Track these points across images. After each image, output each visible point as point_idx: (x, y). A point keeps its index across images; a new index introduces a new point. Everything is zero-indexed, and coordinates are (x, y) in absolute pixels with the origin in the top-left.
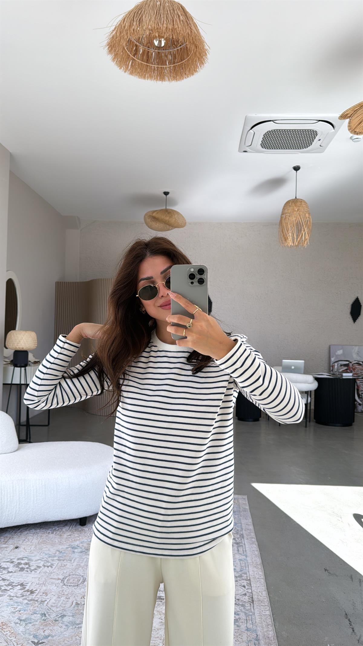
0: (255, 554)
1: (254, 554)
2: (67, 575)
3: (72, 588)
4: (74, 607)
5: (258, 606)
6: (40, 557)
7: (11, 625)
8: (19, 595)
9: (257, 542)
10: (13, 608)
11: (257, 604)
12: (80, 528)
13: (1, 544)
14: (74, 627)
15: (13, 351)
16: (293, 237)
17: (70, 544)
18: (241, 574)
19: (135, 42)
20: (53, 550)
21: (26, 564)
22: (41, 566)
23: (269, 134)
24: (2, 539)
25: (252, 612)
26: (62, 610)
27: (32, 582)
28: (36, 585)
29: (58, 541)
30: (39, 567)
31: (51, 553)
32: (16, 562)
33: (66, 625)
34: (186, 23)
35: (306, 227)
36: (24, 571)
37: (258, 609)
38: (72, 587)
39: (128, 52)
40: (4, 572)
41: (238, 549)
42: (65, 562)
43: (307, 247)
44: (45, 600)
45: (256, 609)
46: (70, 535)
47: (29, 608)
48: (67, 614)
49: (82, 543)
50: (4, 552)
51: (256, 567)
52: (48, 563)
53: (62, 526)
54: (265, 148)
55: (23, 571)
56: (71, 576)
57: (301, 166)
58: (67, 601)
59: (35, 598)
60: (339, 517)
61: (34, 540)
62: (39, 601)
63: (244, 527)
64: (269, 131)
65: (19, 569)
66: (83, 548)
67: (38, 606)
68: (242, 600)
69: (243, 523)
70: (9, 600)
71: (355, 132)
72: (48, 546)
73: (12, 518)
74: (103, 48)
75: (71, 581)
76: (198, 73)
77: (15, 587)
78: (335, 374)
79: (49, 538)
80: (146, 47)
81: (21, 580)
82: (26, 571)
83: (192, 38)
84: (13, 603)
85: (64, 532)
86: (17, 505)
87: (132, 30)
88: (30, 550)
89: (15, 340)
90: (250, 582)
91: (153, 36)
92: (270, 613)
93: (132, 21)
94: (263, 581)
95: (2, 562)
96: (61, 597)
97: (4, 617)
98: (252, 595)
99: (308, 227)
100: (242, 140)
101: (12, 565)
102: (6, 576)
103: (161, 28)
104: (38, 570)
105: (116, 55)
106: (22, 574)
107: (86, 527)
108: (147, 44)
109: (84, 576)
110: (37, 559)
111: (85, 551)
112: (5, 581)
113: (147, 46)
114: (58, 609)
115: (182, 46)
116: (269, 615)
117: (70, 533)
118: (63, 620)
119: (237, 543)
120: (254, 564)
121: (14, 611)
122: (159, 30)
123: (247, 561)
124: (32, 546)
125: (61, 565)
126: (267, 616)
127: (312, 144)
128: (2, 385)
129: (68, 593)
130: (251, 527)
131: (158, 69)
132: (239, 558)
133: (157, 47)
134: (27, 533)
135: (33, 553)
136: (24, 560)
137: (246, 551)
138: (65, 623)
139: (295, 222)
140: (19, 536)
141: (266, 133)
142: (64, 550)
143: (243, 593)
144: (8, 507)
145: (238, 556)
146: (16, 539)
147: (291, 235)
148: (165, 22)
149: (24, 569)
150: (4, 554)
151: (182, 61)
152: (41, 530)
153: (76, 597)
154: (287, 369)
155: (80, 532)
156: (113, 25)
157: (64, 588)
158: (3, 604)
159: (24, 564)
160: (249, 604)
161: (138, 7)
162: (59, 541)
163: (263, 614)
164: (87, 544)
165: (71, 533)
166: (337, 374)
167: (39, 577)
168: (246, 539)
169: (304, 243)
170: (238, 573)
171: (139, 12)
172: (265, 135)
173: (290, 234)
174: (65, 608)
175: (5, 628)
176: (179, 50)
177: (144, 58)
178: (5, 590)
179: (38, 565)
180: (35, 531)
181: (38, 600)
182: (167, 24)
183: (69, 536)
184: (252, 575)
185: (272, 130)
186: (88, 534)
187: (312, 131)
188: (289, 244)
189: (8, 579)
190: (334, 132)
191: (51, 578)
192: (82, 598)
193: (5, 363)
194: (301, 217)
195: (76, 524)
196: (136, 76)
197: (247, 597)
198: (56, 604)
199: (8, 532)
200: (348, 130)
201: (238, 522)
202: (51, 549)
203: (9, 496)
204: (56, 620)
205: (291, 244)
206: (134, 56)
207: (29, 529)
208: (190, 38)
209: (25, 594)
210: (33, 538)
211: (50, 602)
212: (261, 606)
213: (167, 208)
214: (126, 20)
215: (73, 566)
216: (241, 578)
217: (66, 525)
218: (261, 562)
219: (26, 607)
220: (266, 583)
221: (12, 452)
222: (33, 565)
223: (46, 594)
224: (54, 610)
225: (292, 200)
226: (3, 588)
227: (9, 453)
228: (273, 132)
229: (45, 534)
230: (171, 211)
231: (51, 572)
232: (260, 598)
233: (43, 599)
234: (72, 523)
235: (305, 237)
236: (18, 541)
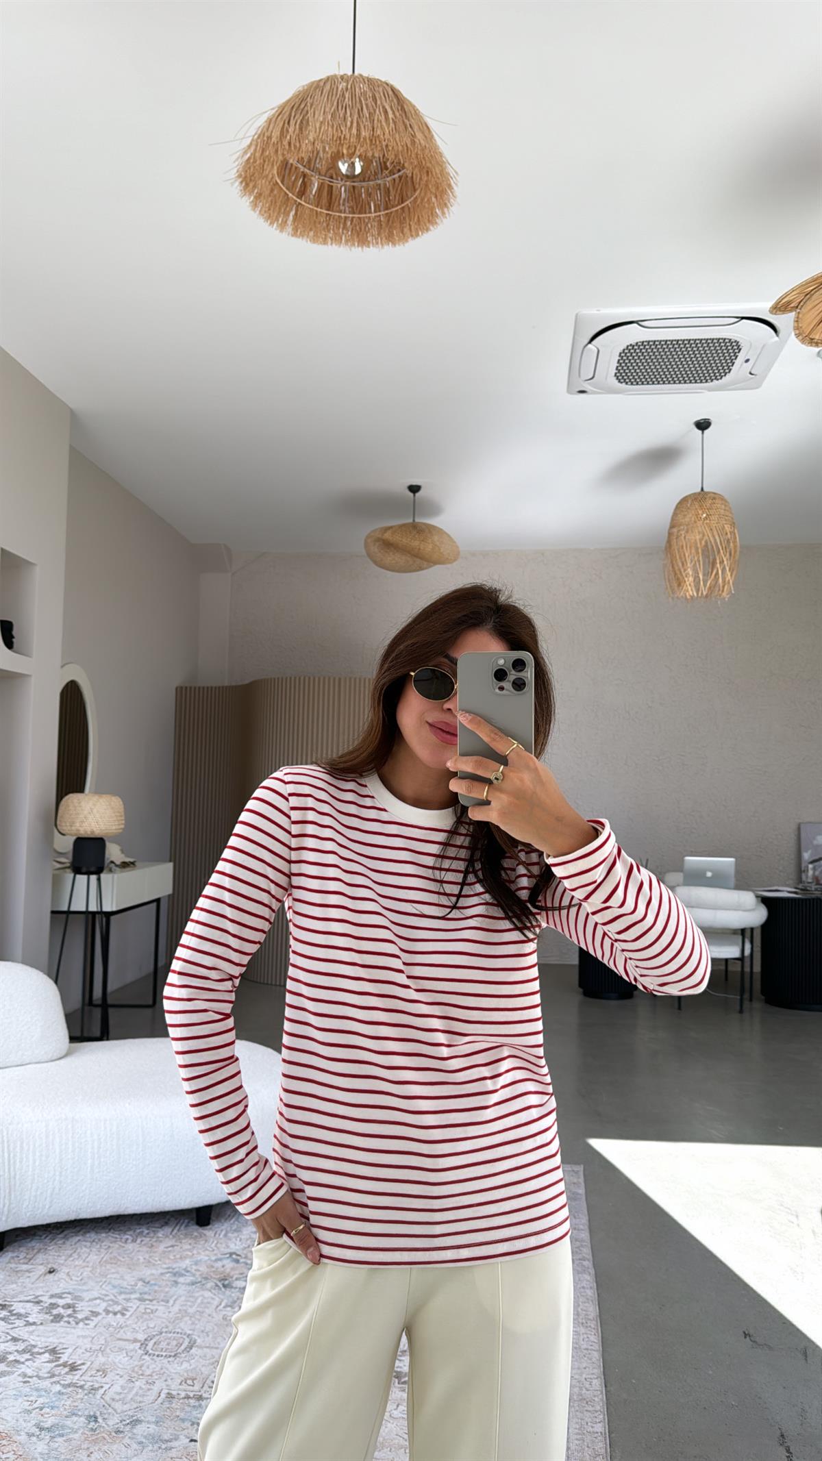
0: (587, 1295)
1: (583, 1296)
2: (155, 1332)
3: (164, 1361)
4: (162, 1403)
5: (577, 1411)
6: (101, 1294)
7: (19, 1438)
8: (43, 1373)
9: (594, 1267)
10: (28, 1401)
11: (577, 1408)
12: (195, 1230)
13: (20, 1263)
14: (156, 1446)
15: (75, 838)
16: (696, 578)
17: (170, 1265)
19: (302, 169)
20: (130, 1279)
21: (68, 1306)
22: (101, 1311)
23: (632, 351)
24: (22, 1252)
26: (135, 1409)
27: (77, 1345)
28: (83, 1353)
29: (145, 1259)
30: (95, 1314)
31: (125, 1284)
32: (46, 1302)
33: (140, 1443)
34: (402, 128)
35: (725, 556)
36: (62, 1323)
37: (578, 1418)
38: (162, 1358)
39: (285, 189)
40: (17, 1323)
42: (153, 1305)
43: (729, 598)
44: (100, 1385)
46: (172, 1246)
47: (63, 1402)
48: (145, 1417)
49: (196, 1263)
50: (22, 1281)
51: (585, 1325)
52: (115, 1306)
53: (157, 1225)
54: (627, 383)
55: (59, 1322)
56: (164, 1334)
57: (713, 420)
58: (149, 1390)
59: (77, 1382)
60: (792, 1214)
61: (91, 1256)
62: (86, 1387)
64: (631, 345)
65: (52, 1318)
67: (82, 1399)
70: (22, 1384)
71: (812, 339)
72: (120, 1269)
73: (44, 1206)
74: (232, 183)
75: (163, 1345)
76: (439, 227)
77: (38, 1356)
78: (808, 888)
79: (126, 1250)
80: (325, 176)
81: (53, 1341)
82: (65, 1322)
83: (417, 154)
84: (28, 1390)
85: (161, 1239)
86: (54, 1175)
87: (285, 143)
88: (80, 1278)
89: (76, 814)
91: (335, 154)
92: (605, 1428)
93: (286, 125)
94: (596, 1356)
95: (15, 1301)
96: (137, 1381)
97: (6, 1420)
99: (730, 555)
100: (574, 369)
101: (36, 1308)
102: (21, 1333)
103: (348, 136)
104: (92, 1320)
105: (259, 196)
106: (55, 1328)
107: (211, 1229)
108: (327, 171)
109: (192, 1334)
110: (93, 1297)
111: (200, 1282)
112: (17, 1343)
113: (328, 175)
114: (126, 1407)
115: (402, 172)
116: (601, 1433)
117: (174, 1240)
118: (135, 1431)
120: (581, 1317)
121: (27, 1408)
124: (86, 1269)
125: (143, 1311)
126: (596, 1435)
127: (730, 370)
128: (48, 915)
129: (153, 1372)
131: (352, 222)
133: (347, 176)
134: (79, 1240)
135: (85, 1284)
136: (66, 1298)
138: (139, 1437)
139: (701, 544)
140: (60, 1247)
141: (624, 350)
142: (156, 1279)
144: (36, 1181)
146: (51, 1254)
147: (691, 573)
148: (355, 124)
149: (63, 1317)
150: (22, 1285)
151: (402, 203)
152: (110, 1234)
153: (170, 1381)
154: (697, 878)
155: (195, 1240)
156: (247, 135)
157: (144, 1359)
158: (6, 1392)
159: (63, 1307)
161: (299, 97)
162: (147, 1258)
164: (207, 1267)
165: (176, 1241)
166: (813, 889)
167: (93, 1335)
169: (723, 591)
171: (302, 106)
172: (623, 355)
173: (690, 571)
174: (140, 1405)
175: (4, 1445)
176: (397, 181)
177: (323, 199)
178: (17, 1361)
179: (94, 1310)
180: (96, 1237)
181: (84, 1385)
183: (171, 1248)
185: (637, 343)
186: (214, 1245)
187: (727, 341)
188: (687, 594)
189: (25, 1339)
190: (776, 342)
191: (118, 1336)
192: (183, 1383)
193: (59, 866)
194: (714, 529)
195: (189, 1222)
196: (305, 239)
198: (122, 1396)
199: (37, 1237)
200: (795, 336)
202: (127, 1277)
203: (38, 1154)
204: (119, 1431)
205: (692, 595)
206: (300, 196)
207: (84, 1231)
208: (411, 156)
209: (57, 1371)
211: (111, 1390)
212: (585, 1413)
213: (417, 520)
214: (274, 123)
215: (170, 1312)
217: (166, 1224)
218: (598, 1314)
219: (56, 1401)
220: (603, 1360)
221: (53, 1059)
222: (83, 1308)
223: (105, 1373)
224: (116, 1407)
225: (694, 494)
226: (11, 1358)
227: (47, 1062)
228: (639, 346)
229: (118, 1243)
230: (423, 527)
231: (120, 1324)
232: (585, 1393)
233: (95, 1383)
234: (180, 1220)
235: (724, 579)
236: (56, 1257)
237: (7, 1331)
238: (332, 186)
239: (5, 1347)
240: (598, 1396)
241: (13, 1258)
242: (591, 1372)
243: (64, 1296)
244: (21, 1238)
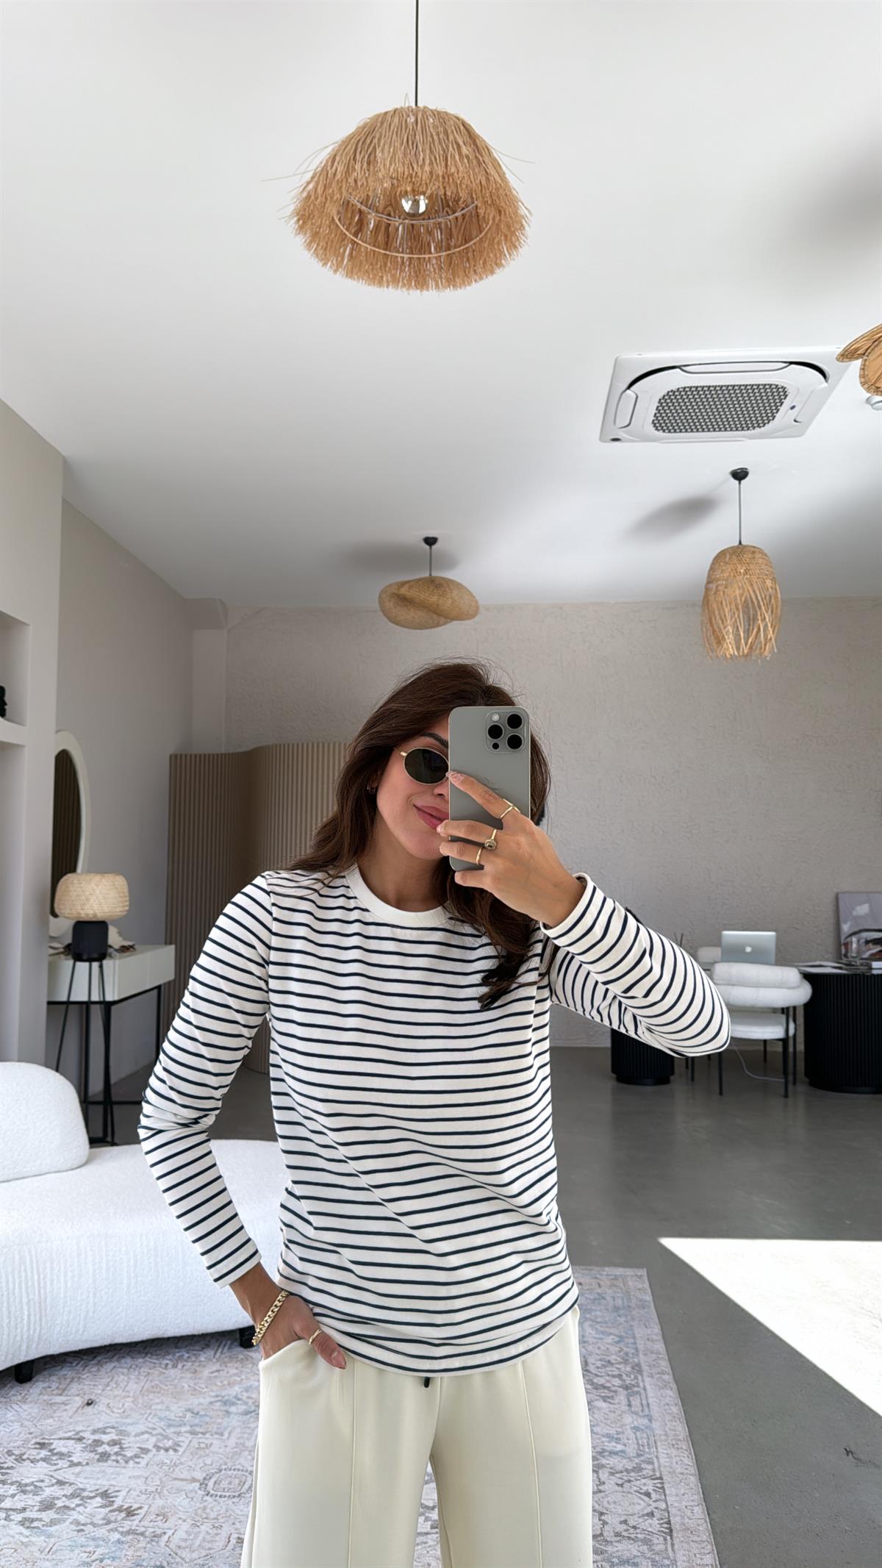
0: (673, 1412)
1: (668, 1414)
2: (212, 1469)
3: (228, 1502)
4: (233, 1550)
5: (683, 1542)
6: (147, 1427)
8: (98, 1520)
9: (676, 1382)
10: (86, 1552)
11: (682, 1539)
12: (241, 1353)
13: (53, 1394)
15: (72, 922)
16: (737, 636)
17: (219, 1393)
18: (641, 1464)
19: (359, 205)
20: (176, 1409)
21: (113, 1443)
22: (150, 1447)
23: (672, 397)
24: (53, 1381)
25: (668, 1558)
26: (205, 1556)
27: (130, 1487)
28: (138, 1496)
29: (189, 1386)
30: (145, 1451)
31: (172, 1416)
32: (88, 1439)
34: (475, 162)
35: (767, 612)
36: (110, 1462)
37: (685, 1550)
38: (226, 1499)
39: (341, 227)
40: (60, 1464)
41: (629, 1401)
42: (206, 1438)
43: (771, 657)
44: (162, 1531)
45: (679, 1550)
46: (218, 1371)
47: (124, 1552)
50: (59, 1415)
51: (676, 1446)
52: (166, 1441)
53: (197, 1348)
54: (664, 431)
55: (106, 1461)
56: (223, 1472)
57: (750, 469)
58: (217, 1534)
59: (137, 1528)
60: (875, 1318)
61: (130, 1384)
62: (147, 1534)
63: (641, 1347)
64: (672, 391)
65: (97, 1456)
66: (250, 1402)
67: (145, 1548)
68: (643, 1530)
69: (637, 1336)
70: (76, 1532)
71: (879, 388)
72: (164, 1399)
73: (78, 1331)
74: (286, 221)
75: (224, 1484)
76: (505, 270)
77: (89, 1501)
78: (853, 963)
79: (167, 1377)
80: (382, 214)
81: (103, 1483)
82: (113, 1460)
83: (491, 193)
84: (83, 1539)
85: (204, 1363)
86: (88, 1297)
87: (351, 180)
88: (122, 1410)
89: (76, 896)
90: (663, 1483)
91: (401, 192)
92: (715, 1559)
93: (352, 162)
94: (693, 1480)
95: (54, 1439)
96: (202, 1525)
98: (669, 1515)
99: (772, 612)
100: (609, 414)
101: (79, 1446)
102: (66, 1475)
103: (420, 174)
104: (143, 1458)
105: (315, 236)
106: (103, 1469)
107: (256, 1350)
108: (385, 209)
110: (139, 1431)
112: (63, 1487)
113: (385, 213)
114: (195, 1555)
115: (467, 210)
116: (712, 1565)
117: (218, 1364)
119: (627, 1386)
120: (670, 1438)
121: (86, 1560)
122: (413, 179)
123: (652, 1430)
124: (128, 1399)
125: (197, 1446)
127: (774, 417)
128: (44, 1006)
129: (218, 1515)
130: (660, 1346)
131: (410, 263)
132: (633, 1422)
133: (408, 214)
134: (114, 1367)
135: (127, 1417)
136: (109, 1433)
137: (648, 1404)
139: (741, 600)
140: (95, 1375)
141: (664, 396)
142: (206, 1409)
143: (645, 1512)
144: (69, 1303)
145: (630, 1419)
146: (86, 1383)
147: (731, 631)
148: (427, 162)
149: (110, 1455)
150: (59, 1420)
151: (466, 242)
152: (147, 1359)
153: (237, 1523)
154: (736, 954)
155: (240, 1363)
156: (309, 169)
157: (206, 1501)
158: (61, 1543)
159: (108, 1444)
160: (662, 1539)
161: (366, 130)
163: (698, 1563)
165: (221, 1365)
166: (858, 964)
167: (146, 1475)
168: (649, 1376)
169: (764, 650)
170: (631, 1461)
171: (368, 141)
172: (662, 401)
173: (730, 629)
174: (211, 1552)
176: (460, 220)
177: (379, 238)
178: (66, 1507)
179: (143, 1446)
180: (133, 1363)
181: (145, 1532)
182: (431, 163)
183: (216, 1374)
184: (665, 1466)
185: (678, 389)
187: (773, 386)
188: (727, 653)
189: (72, 1481)
190: (826, 387)
191: (174, 1476)
193: (52, 951)
194: (755, 585)
195: (232, 1344)
196: (361, 281)
197: (655, 1522)
198: (189, 1542)
199: (68, 1365)
200: (860, 385)
201: (627, 1333)
202: (173, 1408)
203: (69, 1274)
205: (732, 653)
206: (356, 235)
207: (119, 1358)
208: (485, 194)
209: (113, 1516)
210: (129, 1378)
211: (175, 1536)
212: (691, 1543)
213: (433, 574)
214: (338, 158)
215: (226, 1446)
216: (641, 1474)
217: (207, 1346)
218: (688, 1434)
219: (116, 1551)
220: (701, 1485)
221: (73, 1167)
222: (131, 1445)
223: (166, 1518)
224: (183, 1556)
225: (732, 548)
226: (59, 1504)
227: (67, 1171)
228: (681, 392)
229: (158, 1368)
230: (443, 582)
231: (174, 1462)
232: (688, 1523)
233: (156, 1529)
234: (221, 1342)
235: (766, 636)
236: (92, 1387)
237: (51, 1473)
238: (389, 225)
239: (52, 1491)
240: (702, 1525)
241: (44, 1388)
242: (692, 1498)
243: (108, 1430)
244: (51, 1366)
